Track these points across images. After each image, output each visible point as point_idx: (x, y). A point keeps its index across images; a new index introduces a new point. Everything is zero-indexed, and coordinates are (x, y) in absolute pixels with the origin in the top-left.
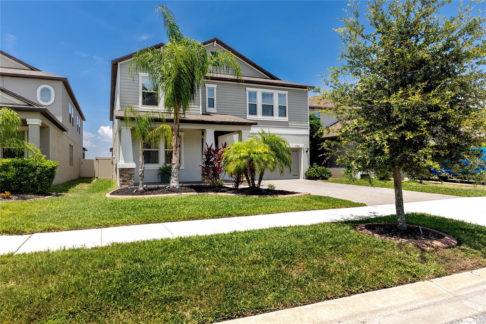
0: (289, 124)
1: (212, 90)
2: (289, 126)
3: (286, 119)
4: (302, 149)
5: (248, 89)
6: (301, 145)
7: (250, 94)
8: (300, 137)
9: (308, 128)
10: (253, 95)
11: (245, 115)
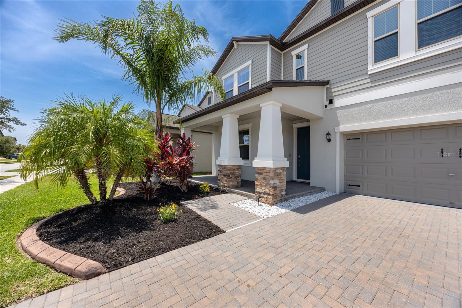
5: (370, 14)
10: (388, 19)
11: (364, 67)
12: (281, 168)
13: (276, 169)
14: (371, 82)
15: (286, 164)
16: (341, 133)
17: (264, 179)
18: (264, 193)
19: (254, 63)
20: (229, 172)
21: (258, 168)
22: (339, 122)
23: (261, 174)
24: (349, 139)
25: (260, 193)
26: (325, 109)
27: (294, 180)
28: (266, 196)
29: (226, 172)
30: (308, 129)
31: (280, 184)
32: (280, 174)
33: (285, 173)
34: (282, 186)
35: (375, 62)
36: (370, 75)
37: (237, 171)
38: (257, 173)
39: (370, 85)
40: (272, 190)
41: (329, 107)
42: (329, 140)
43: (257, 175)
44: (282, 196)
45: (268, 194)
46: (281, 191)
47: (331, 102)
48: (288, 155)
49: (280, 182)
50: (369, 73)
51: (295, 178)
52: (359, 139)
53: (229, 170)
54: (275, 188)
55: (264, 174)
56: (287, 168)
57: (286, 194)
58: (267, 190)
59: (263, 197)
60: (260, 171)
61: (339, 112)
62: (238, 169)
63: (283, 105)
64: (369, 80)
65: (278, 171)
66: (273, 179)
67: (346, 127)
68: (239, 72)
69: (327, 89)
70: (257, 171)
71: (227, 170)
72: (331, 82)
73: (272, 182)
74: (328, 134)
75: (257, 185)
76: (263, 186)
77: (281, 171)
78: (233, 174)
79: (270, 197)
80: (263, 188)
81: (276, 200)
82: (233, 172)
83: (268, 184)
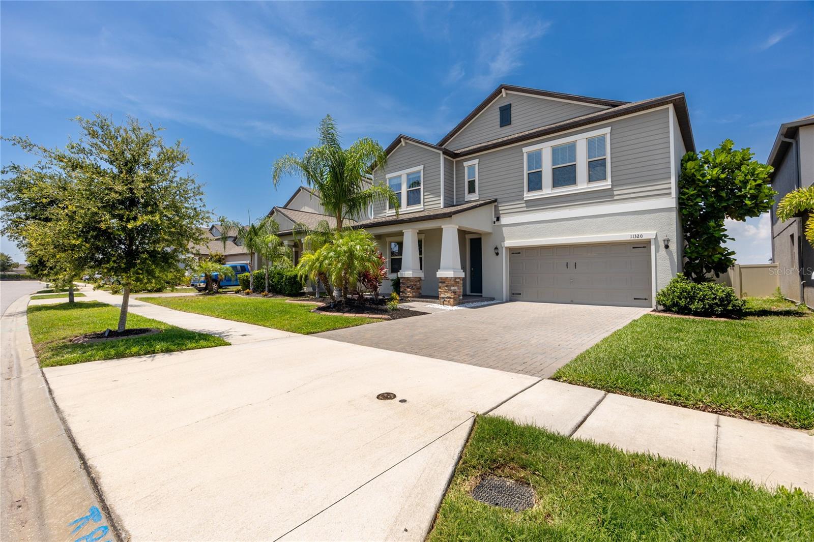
0: (615, 193)
1: (471, 168)
2: (616, 198)
3: (606, 184)
4: (653, 242)
5: (525, 150)
6: (648, 234)
7: (530, 155)
8: (648, 216)
9: (670, 193)
10: (536, 158)
11: (521, 193)
12: (459, 278)
13: (456, 278)
14: (527, 207)
15: (462, 275)
16: (506, 248)
17: (446, 286)
18: (446, 298)
19: (426, 169)
20: (412, 283)
21: (441, 278)
22: (504, 238)
23: (444, 282)
24: (513, 253)
25: (443, 298)
26: (494, 224)
27: (468, 294)
28: (449, 300)
29: (410, 283)
30: (480, 239)
31: (458, 290)
32: (458, 282)
33: (462, 282)
34: (460, 292)
35: (529, 191)
36: (526, 200)
37: (418, 283)
38: (441, 282)
39: (525, 209)
40: (453, 294)
41: (497, 223)
42: (497, 254)
43: (440, 284)
44: (460, 300)
45: (450, 298)
46: (459, 296)
47: (498, 219)
48: (463, 268)
49: (458, 289)
50: (525, 199)
51: (468, 292)
52: (520, 253)
53: (413, 282)
54: (455, 293)
55: (446, 282)
56: (463, 278)
57: (463, 299)
58: (449, 295)
59: (446, 301)
60: (443, 281)
61: (504, 229)
62: (419, 281)
63: (459, 226)
64: (524, 205)
65: (457, 280)
66: (454, 286)
67: (509, 243)
68: (408, 175)
69: (495, 206)
70: (440, 280)
71: (411, 282)
72: (498, 200)
73: (453, 288)
74: (496, 248)
75: (441, 292)
76: (445, 292)
77: (459, 280)
78: (415, 285)
79: (452, 300)
80: (446, 294)
81: (456, 302)
82: (416, 283)
83: (449, 290)
